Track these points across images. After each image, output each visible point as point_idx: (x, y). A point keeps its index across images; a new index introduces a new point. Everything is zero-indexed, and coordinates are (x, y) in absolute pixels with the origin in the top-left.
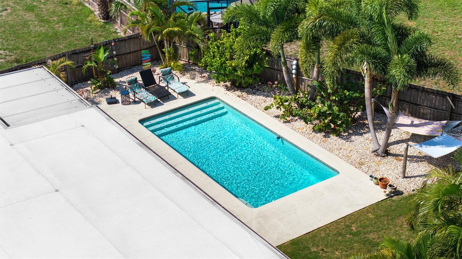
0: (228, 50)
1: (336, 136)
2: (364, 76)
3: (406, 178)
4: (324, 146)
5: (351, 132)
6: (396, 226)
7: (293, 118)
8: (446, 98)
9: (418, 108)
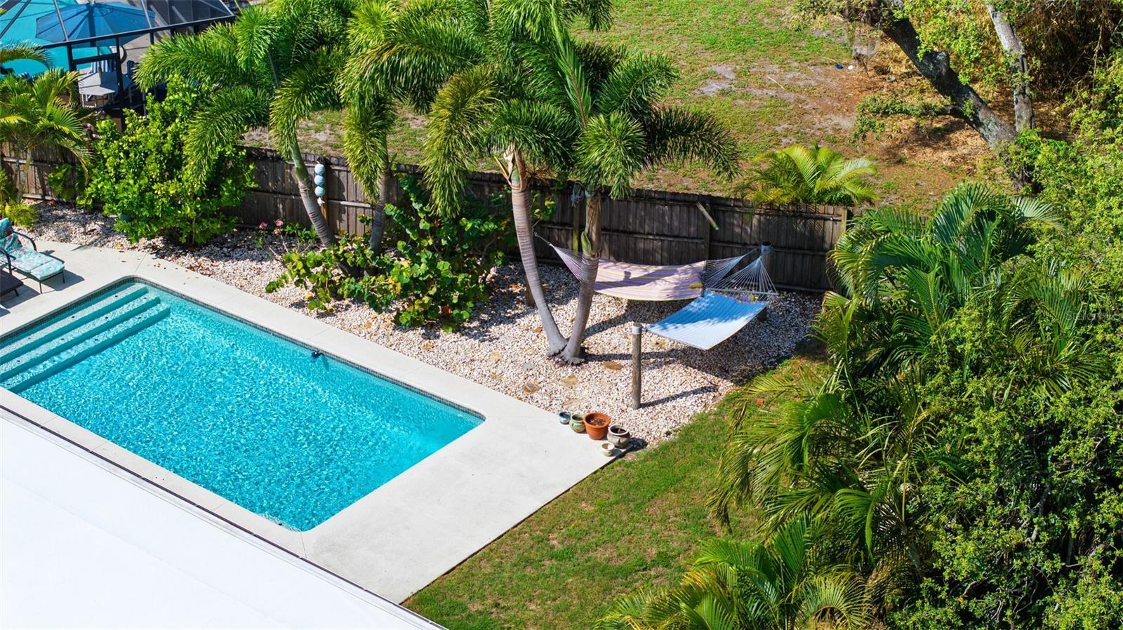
0: (153, 157)
1: (453, 331)
2: (507, 178)
3: (643, 408)
4: (430, 360)
5: (485, 317)
6: (651, 522)
7: (338, 302)
8: (696, 207)
9: (631, 239)
